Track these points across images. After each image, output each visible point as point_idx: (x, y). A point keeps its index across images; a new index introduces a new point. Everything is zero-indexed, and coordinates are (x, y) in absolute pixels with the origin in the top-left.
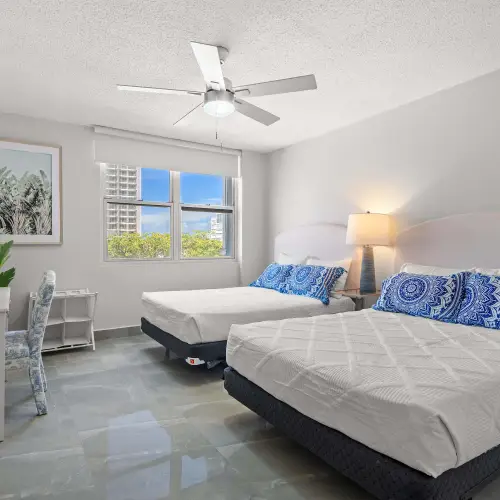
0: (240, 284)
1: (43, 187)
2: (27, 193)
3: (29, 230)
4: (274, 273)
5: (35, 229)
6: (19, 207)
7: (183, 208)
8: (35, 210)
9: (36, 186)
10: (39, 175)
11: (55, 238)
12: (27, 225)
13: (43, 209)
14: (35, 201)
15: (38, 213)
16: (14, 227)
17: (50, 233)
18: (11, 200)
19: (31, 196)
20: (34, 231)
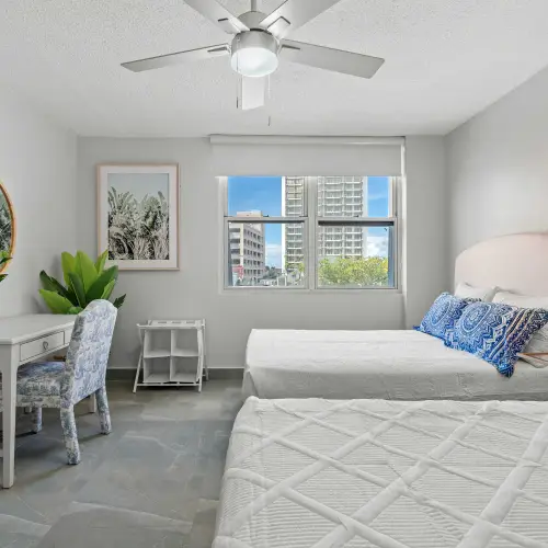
0: (403, 327)
1: (162, 209)
2: (147, 217)
3: (148, 255)
4: (439, 313)
5: (153, 254)
6: (139, 231)
7: (321, 223)
8: (154, 233)
9: (155, 208)
10: (158, 197)
11: (171, 263)
12: (146, 250)
13: (160, 233)
14: (154, 225)
15: (156, 237)
16: (135, 251)
17: (167, 258)
18: (133, 224)
19: (150, 220)
20: (153, 256)
